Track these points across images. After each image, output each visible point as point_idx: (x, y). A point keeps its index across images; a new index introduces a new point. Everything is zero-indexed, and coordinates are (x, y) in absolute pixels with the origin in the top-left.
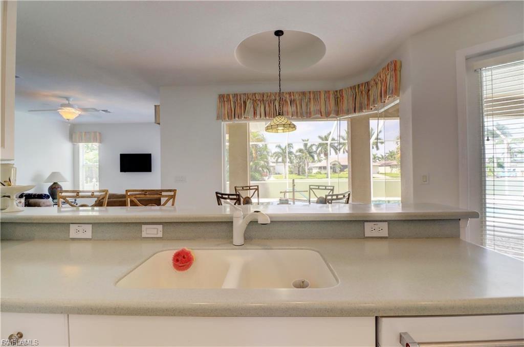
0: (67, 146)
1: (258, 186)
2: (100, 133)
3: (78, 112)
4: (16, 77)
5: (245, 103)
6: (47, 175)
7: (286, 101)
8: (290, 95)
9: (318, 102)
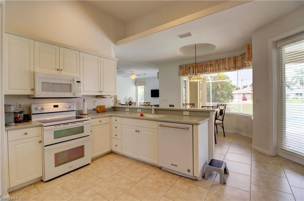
0: (134, 87)
1: (194, 104)
2: (144, 82)
3: (136, 76)
4: (117, 68)
5: (190, 68)
6: (128, 98)
7: (208, 65)
8: (210, 62)
9: (224, 63)
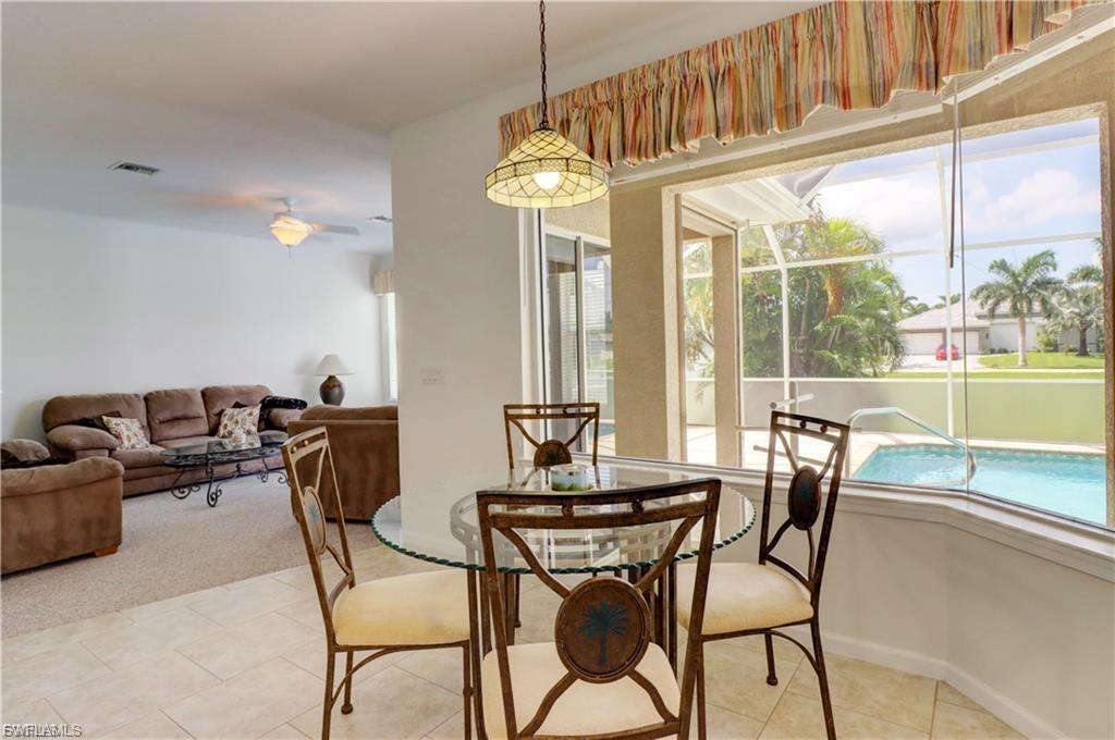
3: (308, 229)
7: (698, 83)
8: (715, 56)
9: (832, 48)
